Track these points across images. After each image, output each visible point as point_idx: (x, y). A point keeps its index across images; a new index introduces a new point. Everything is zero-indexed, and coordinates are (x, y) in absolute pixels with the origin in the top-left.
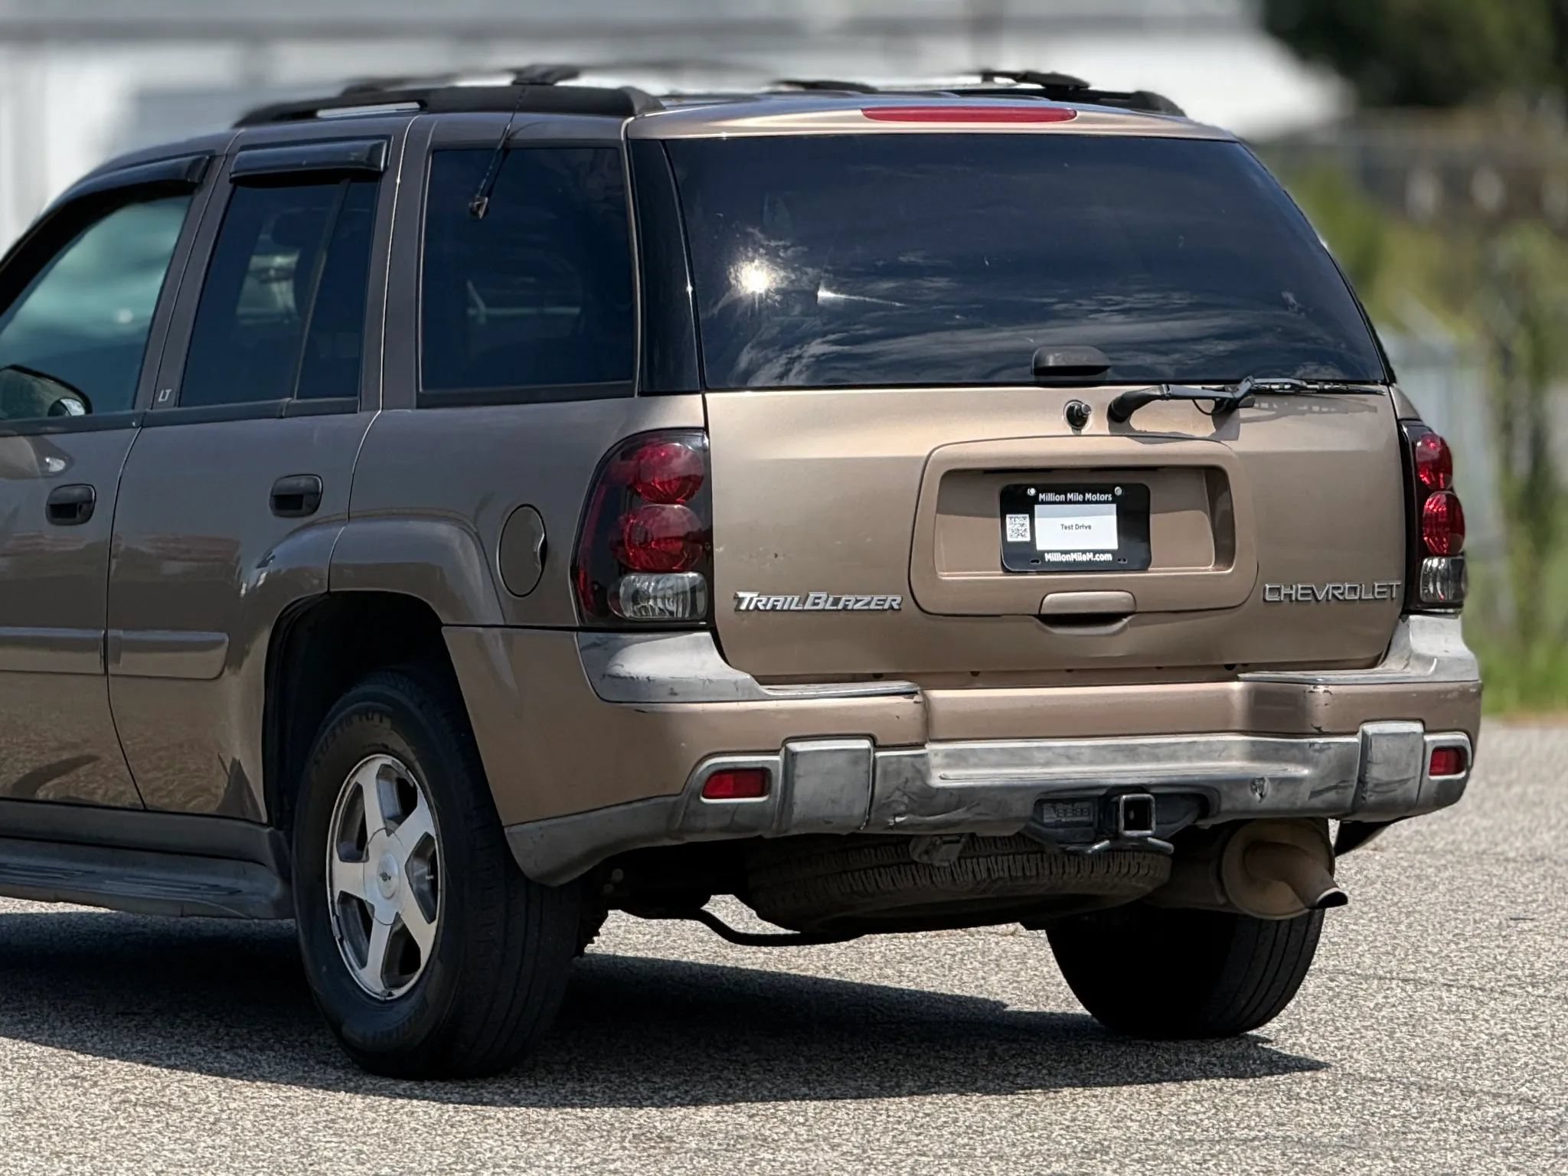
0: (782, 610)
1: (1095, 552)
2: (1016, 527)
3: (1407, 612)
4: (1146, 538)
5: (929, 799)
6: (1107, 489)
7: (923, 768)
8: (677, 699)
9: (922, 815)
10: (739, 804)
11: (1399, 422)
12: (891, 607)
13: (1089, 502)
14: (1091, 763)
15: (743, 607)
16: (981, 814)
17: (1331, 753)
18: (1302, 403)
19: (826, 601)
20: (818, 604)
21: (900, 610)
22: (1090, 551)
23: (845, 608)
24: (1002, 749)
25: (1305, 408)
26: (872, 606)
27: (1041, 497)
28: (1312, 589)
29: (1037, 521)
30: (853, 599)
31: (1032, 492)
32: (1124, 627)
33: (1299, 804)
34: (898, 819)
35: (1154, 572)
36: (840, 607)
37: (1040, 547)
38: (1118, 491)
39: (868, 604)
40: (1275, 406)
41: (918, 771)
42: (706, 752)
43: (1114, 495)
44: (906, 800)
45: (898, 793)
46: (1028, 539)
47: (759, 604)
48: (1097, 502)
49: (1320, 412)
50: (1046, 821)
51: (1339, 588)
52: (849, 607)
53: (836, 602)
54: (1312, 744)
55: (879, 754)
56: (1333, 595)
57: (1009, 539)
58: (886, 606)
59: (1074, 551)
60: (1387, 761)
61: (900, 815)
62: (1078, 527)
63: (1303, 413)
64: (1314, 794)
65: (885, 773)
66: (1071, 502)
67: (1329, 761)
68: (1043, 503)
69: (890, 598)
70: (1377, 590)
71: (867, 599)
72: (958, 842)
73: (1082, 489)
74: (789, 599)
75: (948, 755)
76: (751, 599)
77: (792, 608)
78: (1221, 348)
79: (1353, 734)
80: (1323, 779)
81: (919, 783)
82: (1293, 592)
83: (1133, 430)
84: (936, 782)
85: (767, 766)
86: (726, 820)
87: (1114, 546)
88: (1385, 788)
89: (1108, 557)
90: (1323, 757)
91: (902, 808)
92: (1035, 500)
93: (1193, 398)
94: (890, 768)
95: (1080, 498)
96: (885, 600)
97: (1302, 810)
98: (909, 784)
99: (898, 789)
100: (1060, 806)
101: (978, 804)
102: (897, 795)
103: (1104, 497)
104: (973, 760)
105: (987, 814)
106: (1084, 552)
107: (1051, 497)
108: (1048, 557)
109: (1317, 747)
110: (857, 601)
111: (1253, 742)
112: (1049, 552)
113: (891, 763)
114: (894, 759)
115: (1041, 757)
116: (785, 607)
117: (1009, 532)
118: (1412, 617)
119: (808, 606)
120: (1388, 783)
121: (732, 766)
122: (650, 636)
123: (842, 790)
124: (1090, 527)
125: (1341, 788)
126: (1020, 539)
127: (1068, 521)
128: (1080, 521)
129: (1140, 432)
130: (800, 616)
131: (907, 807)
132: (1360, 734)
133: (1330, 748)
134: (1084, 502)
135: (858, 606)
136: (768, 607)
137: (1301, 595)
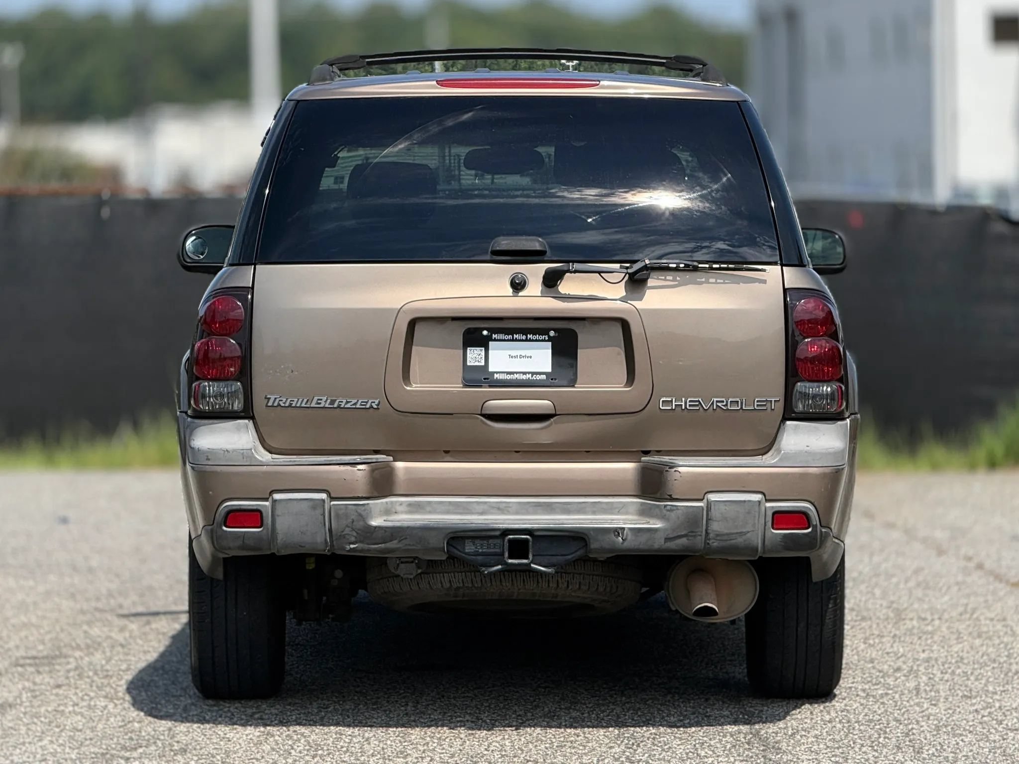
0: (295, 407)
1: (533, 373)
2: (475, 356)
3: (785, 419)
4: (574, 366)
5: (370, 533)
6: (545, 332)
7: (363, 513)
8: (210, 463)
9: (368, 544)
10: (245, 532)
11: (785, 290)
12: (371, 407)
13: (530, 340)
14: (517, 513)
15: (270, 404)
16: (409, 545)
17: (680, 512)
18: (700, 277)
19: (326, 402)
20: (320, 403)
21: (378, 409)
22: (529, 373)
23: (339, 407)
24: (450, 502)
25: (703, 280)
26: (358, 406)
27: (494, 336)
28: (699, 401)
29: (490, 352)
30: (345, 401)
31: (485, 333)
32: (551, 424)
33: (656, 546)
34: (352, 546)
35: (579, 388)
36: (336, 405)
37: (491, 369)
38: (552, 333)
39: (355, 404)
40: (678, 278)
41: (360, 515)
42: (226, 497)
43: (549, 336)
44: (355, 534)
45: (347, 529)
46: (483, 363)
47: (281, 403)
48: (536, 340)
49: (716, 283)
50: (467, 551)
51: (723, 402)
52: (342, 406)
53: (332, 402)
54: (665, 506)
55: (333, 503)
56: (717, 406)
57: (468, 364)
58: (368, 406)
59: (517, 373)
60: (725, 519)
61: (353, 543)
62: (521, 357)
63: (701, 283)
64: (667, 539)
65: (337, 516)
66: (516, 340)
67: (678, 518)
68: (495, 340)
69: (370, 401)
70: (756, 404)
71: (354, 401)
72: (412, 562)
73: (525, 331)
74: (300, 400)
75: (410, 505)
76: (276, 398)
77: (303, 405)
78: (641, 239)
79: (701, 500)
80: (674, 530)
81: (361, 523)
82: (683, 404)
83: (560, 293)
84: (374, 523)
85: (259, 508)
86: (239, 543)
87: (549, 369)
88: (725, 538)
89: (544, 377)
90: (673, 515)
91: (353, 539)
92: (489, 339)
93: (599, 273)
94: (341, 512)
95: (524, 337)
96: (367, 402)
97: (658, 550)
98: (354, 523)
99: (347, 526)
100: (478, 542)
101: (406, 538)
102: (347, 531)
103: (542, 337)
104: (428, 509)
105: (413, 545)
106: (524, 373)
107: (501, 336)
108: (496, 376)
109: (668, 508)
110: (347, 402)
111: (642, 504)
112: (497, 373)
113: (341, 509)
114: (342, 507)
115: (480, 508)
116: (298, 405)
117: (468, 359)
118: (788, 423)
119: (313, 405)
120: (728, 534)
121: (238, 508)
122: (211, 421)
123: (307, 525)
124: (531, 357)
125: (692, 536)
126: (477, 364)
127: (513, 353)
128: (523, 353)
129: (565, 294)
130: (310, 411)
131: (356, 538)
132: (705, 500)
133: (678, 509)
134: (526, 340)
135: (348, 406)
136: (287, 405)
137: (690, 405)
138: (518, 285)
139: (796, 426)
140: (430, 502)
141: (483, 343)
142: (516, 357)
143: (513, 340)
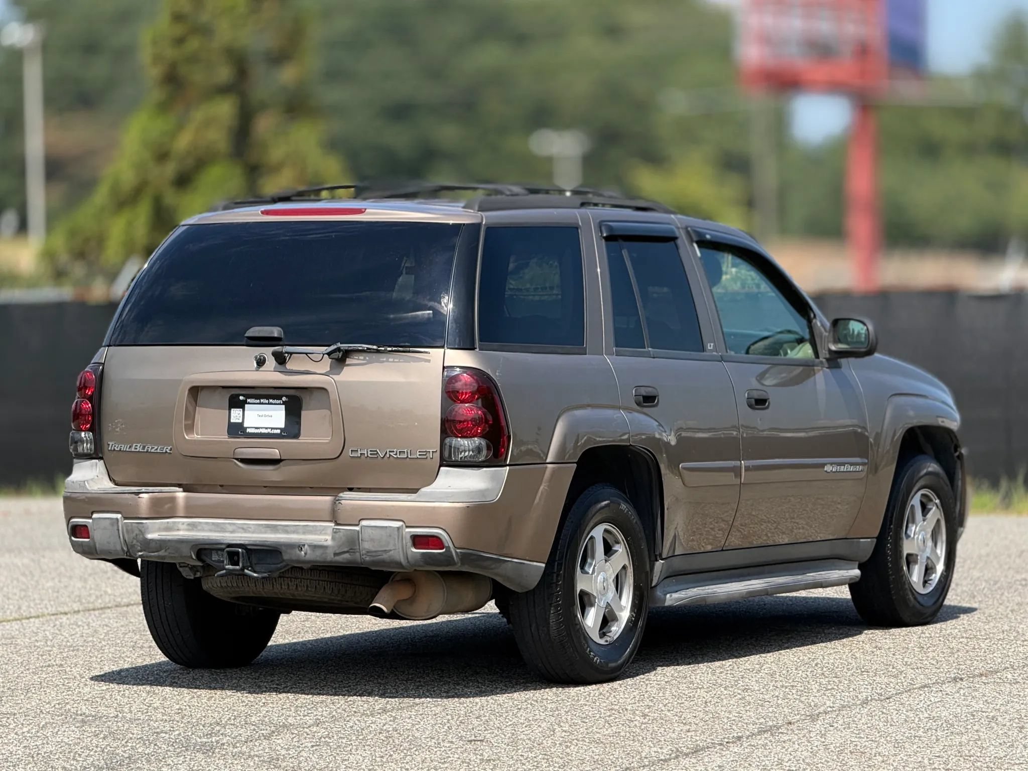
0: (123, 451)
1: (272, 429)
2: (236, 415)
3: (440, 466)
4: (299, 423)
5: (148, 544)
6: (279, 397)
7: (143, 529)
9: (150, 552)
10: (82, 542)
11: (444, 368)
12: (166, 452)
13: (271, 404)
15: (109, 449)
16: (171, 552)
17: (343, 534)
19: (140, 448)
20: (136, 449)
21: (170, 453)
22: (269, 428)
23: (147, 452)
24: (213, 523)
25: (385, 359)
26: (158, 451)
27: (249, 400)
28: (376, 451)
29: (246, 412)
30: (150, 447)
31: (241, 398)
32: (281, 467)
33: (329, 559)
34: (141, 553)
35: (302, 439)
36: (145, 450)
37: (245, 425)
38: (284, 399)
39: (157, 449)
40: (367, 358)
41: (141, 531)
42: (72, 516)
43: (282, 401)
44: (140, 544)
46: (240, 421)
47: (115, 448)
48: (275, 404)
49: (393, 362)
51: (393, 451)
52: (149, 451)
53: (144, 448)
55: (125, 521)
56: (390, 455)
57: (232, 421)
58: (164, 451)
59: (261, 428)
60: (373, 540)
62: (265, 416)
63: (383, 362)
64: (336, 554)
65: (127, 530)
66: (262, 404)
68: (249, 403)
69: (165, 448)
70: (418, 453)
71: (156, 447)
73: (268, 397)
74: (126, 446)
75: (189, 524)
76: (112, 445)
77: (127, 450)
79: (357, 525)
80: (338, 548)
81: (142, 537)
82: (366, 453)
83: (288, 369)
84: (150, 536)
85: (87, 524)
87: (283, 426)
88: (373, 554)
89: (278, 431)
90: (339, 536)
91: (140, 547)
92: (245, 402)
93: (306, 354)
94: (130, 529)
95: (267, 401)
96: (163, 448)
98: (138, 537)
99: (135, 538)
101: (171, 548)
102: (135, 542)
103: (278, 402)
105: (174, 554)
106: (266, 428)
107: (253, 401)
108: (248, 430)
110: (152, 448)
112: (249, 428)
113: (129, 526)
114: (131, 524)
116: (125, 450)
117: (232, 417)
119: (133, 450)
120: (377, 551)
121: (77, 523)
123: (111, 537)
124: (271, 416)
125: (351, 552)
126: (237, 421)
127: (261, 413)
128: (267, 413)
129: (293, 370)
130: (130, 454)
131: (142, 547)
132: (360, 525)
134: (269, 404)
135: (153, 451)
136: (118, 449)
137: (371, 454)
138: (261, 362)
139: (448, 470)
140: (200, 523)
141: (241, 405)
142: (262, 416)
143: (260, 403)
